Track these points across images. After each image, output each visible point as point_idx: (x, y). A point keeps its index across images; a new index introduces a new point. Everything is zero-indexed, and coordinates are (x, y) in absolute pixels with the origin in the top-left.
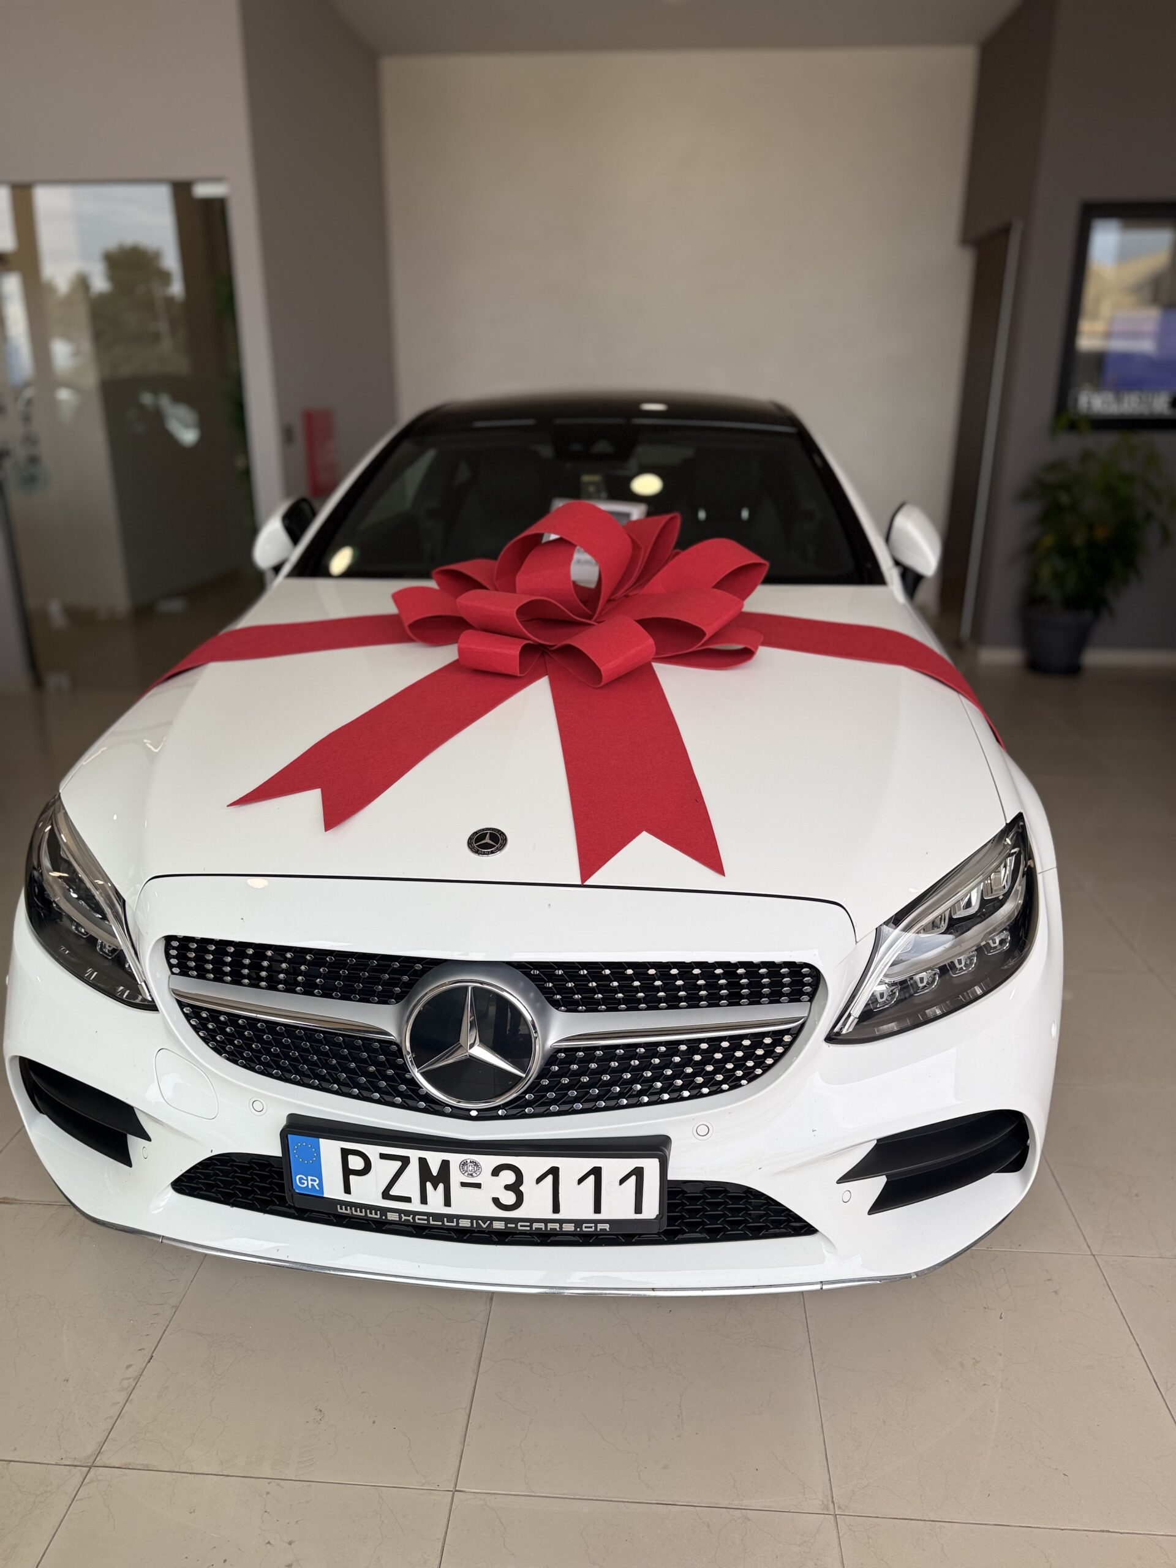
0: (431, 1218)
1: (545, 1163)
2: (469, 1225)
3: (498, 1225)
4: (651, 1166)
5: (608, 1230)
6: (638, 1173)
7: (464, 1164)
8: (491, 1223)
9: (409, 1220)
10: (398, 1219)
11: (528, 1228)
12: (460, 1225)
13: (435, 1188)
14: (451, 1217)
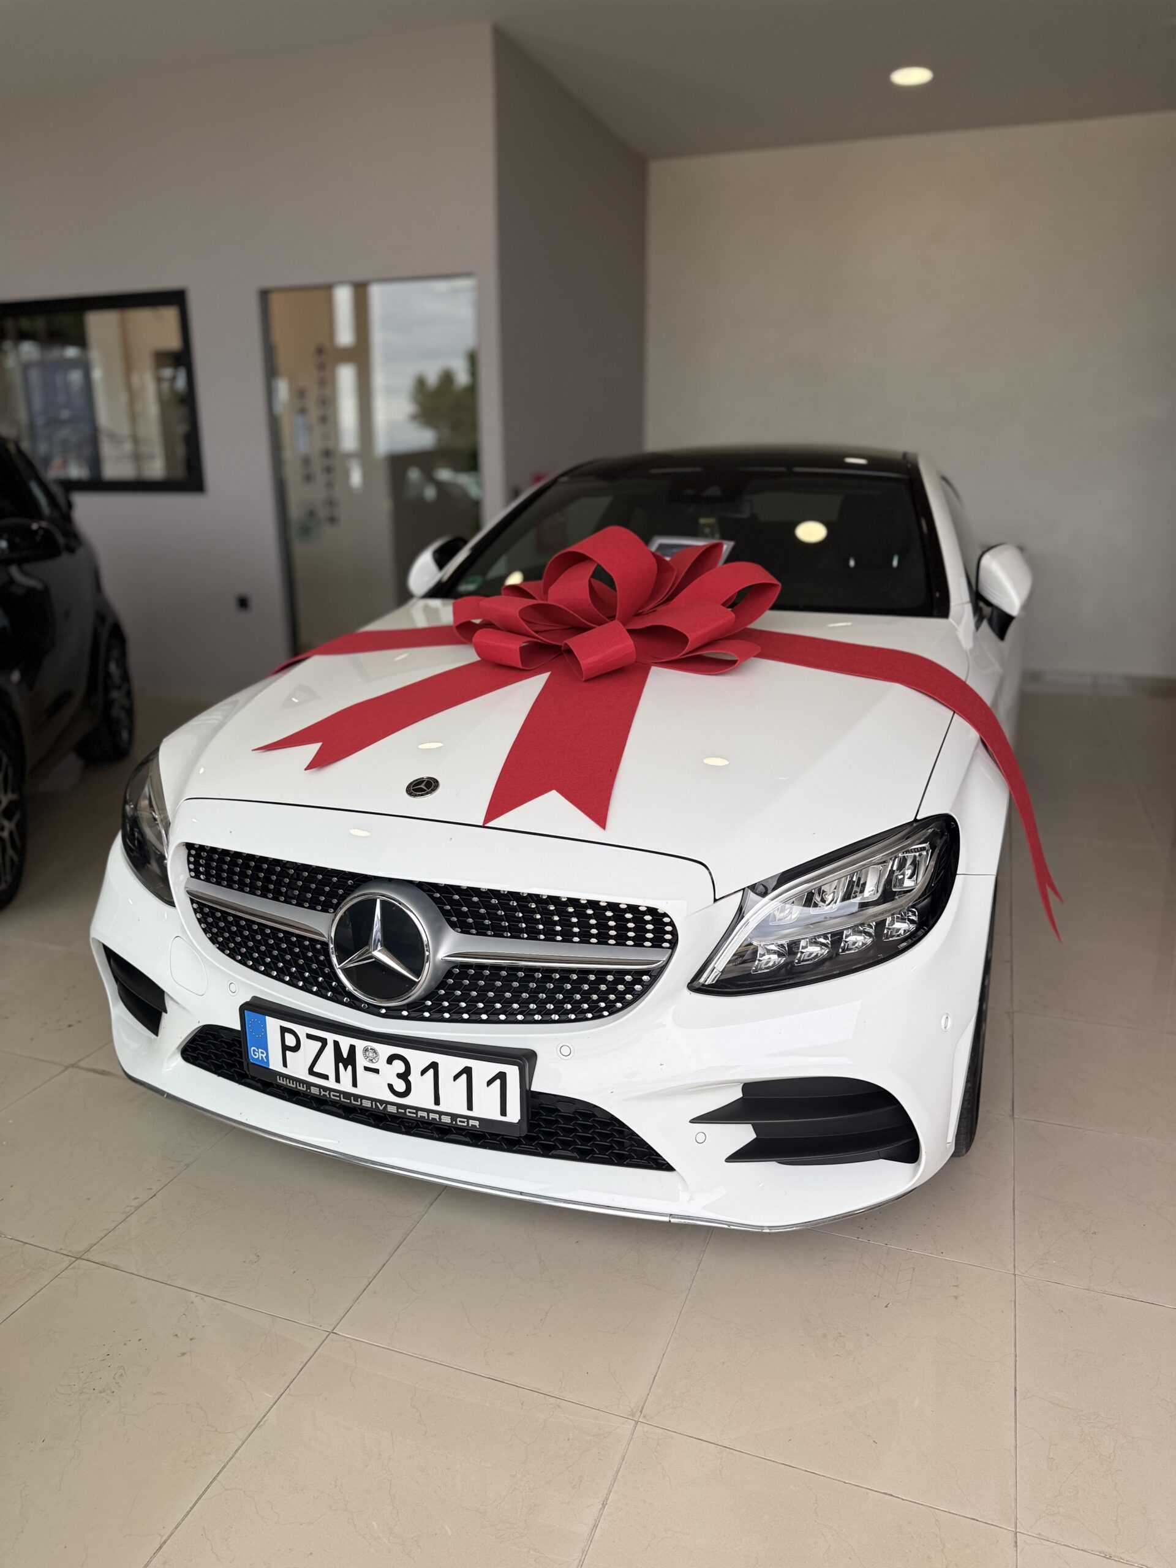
0: (342, 1095)
1: (429, 1057)
2: (370, 1106)
3: (392, 1109)
4: (512, 1072)
5: (478, 1127)
6: (502, 1076)
7: (366, 1050)
8: (386, 1107)
9: (326, 1095)
10: (318, 1094)
11: (415, 1115)
12: (363, 1105)
13: (346, 1070)
14: (357, 1097)
